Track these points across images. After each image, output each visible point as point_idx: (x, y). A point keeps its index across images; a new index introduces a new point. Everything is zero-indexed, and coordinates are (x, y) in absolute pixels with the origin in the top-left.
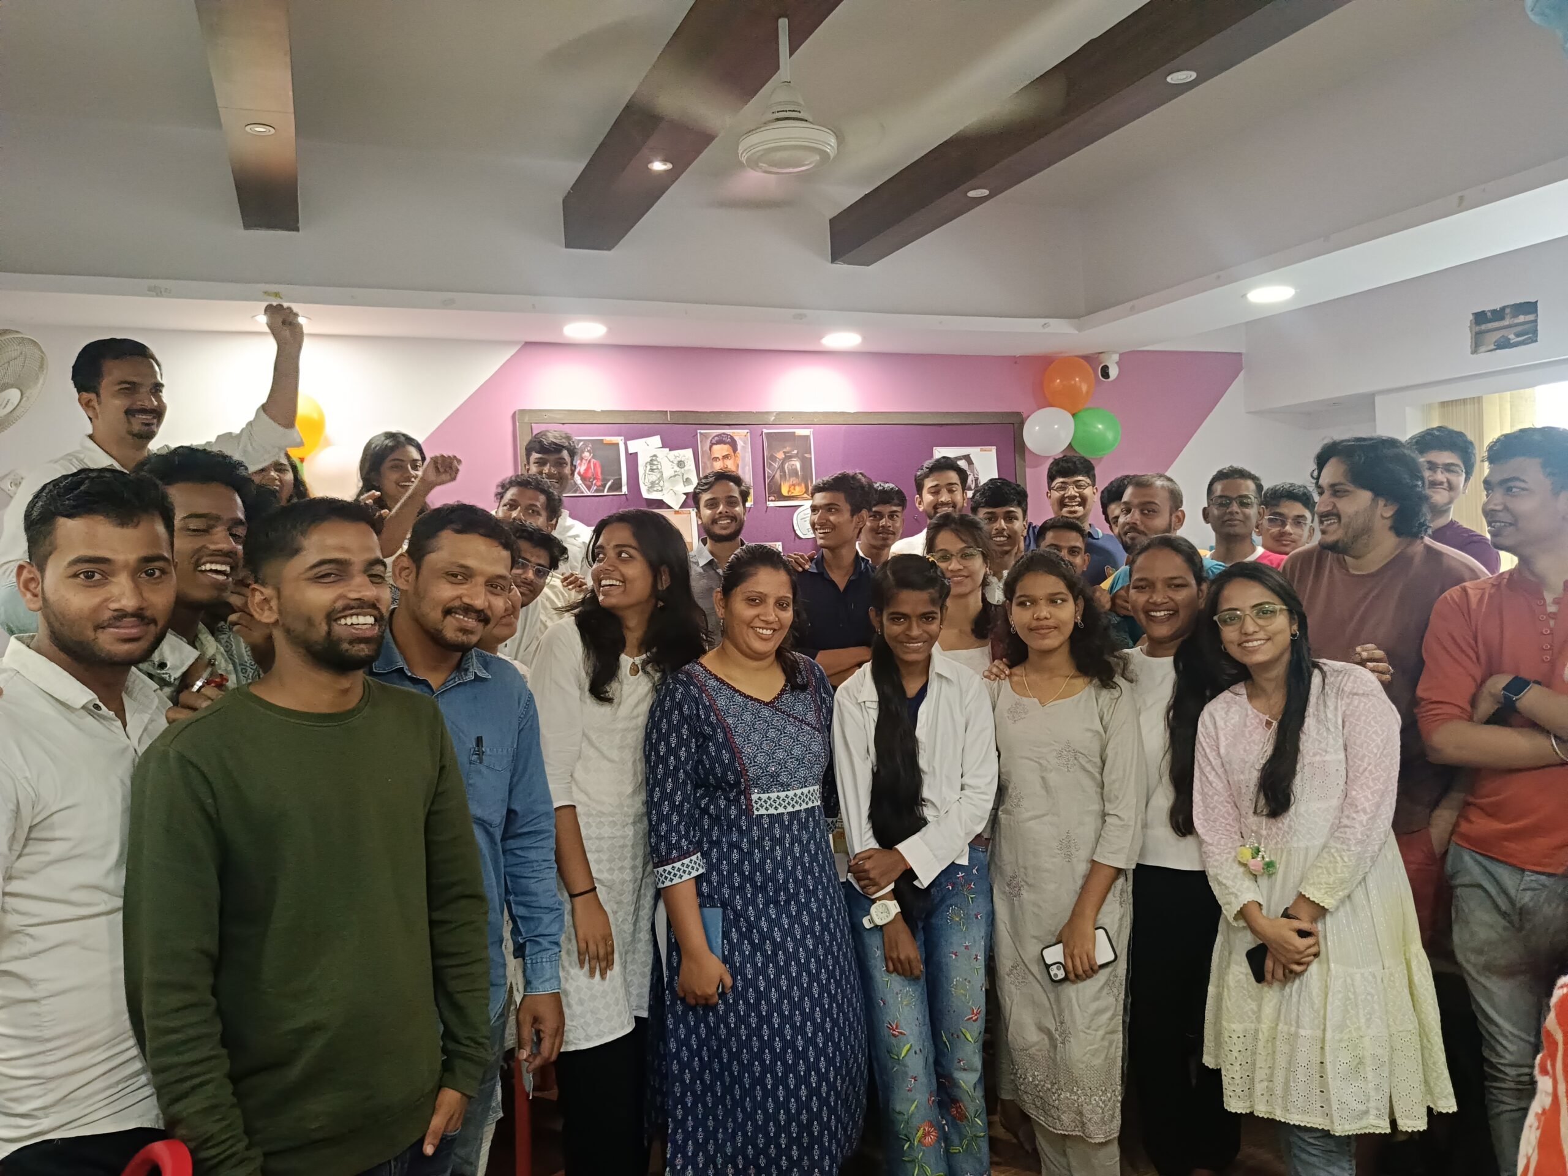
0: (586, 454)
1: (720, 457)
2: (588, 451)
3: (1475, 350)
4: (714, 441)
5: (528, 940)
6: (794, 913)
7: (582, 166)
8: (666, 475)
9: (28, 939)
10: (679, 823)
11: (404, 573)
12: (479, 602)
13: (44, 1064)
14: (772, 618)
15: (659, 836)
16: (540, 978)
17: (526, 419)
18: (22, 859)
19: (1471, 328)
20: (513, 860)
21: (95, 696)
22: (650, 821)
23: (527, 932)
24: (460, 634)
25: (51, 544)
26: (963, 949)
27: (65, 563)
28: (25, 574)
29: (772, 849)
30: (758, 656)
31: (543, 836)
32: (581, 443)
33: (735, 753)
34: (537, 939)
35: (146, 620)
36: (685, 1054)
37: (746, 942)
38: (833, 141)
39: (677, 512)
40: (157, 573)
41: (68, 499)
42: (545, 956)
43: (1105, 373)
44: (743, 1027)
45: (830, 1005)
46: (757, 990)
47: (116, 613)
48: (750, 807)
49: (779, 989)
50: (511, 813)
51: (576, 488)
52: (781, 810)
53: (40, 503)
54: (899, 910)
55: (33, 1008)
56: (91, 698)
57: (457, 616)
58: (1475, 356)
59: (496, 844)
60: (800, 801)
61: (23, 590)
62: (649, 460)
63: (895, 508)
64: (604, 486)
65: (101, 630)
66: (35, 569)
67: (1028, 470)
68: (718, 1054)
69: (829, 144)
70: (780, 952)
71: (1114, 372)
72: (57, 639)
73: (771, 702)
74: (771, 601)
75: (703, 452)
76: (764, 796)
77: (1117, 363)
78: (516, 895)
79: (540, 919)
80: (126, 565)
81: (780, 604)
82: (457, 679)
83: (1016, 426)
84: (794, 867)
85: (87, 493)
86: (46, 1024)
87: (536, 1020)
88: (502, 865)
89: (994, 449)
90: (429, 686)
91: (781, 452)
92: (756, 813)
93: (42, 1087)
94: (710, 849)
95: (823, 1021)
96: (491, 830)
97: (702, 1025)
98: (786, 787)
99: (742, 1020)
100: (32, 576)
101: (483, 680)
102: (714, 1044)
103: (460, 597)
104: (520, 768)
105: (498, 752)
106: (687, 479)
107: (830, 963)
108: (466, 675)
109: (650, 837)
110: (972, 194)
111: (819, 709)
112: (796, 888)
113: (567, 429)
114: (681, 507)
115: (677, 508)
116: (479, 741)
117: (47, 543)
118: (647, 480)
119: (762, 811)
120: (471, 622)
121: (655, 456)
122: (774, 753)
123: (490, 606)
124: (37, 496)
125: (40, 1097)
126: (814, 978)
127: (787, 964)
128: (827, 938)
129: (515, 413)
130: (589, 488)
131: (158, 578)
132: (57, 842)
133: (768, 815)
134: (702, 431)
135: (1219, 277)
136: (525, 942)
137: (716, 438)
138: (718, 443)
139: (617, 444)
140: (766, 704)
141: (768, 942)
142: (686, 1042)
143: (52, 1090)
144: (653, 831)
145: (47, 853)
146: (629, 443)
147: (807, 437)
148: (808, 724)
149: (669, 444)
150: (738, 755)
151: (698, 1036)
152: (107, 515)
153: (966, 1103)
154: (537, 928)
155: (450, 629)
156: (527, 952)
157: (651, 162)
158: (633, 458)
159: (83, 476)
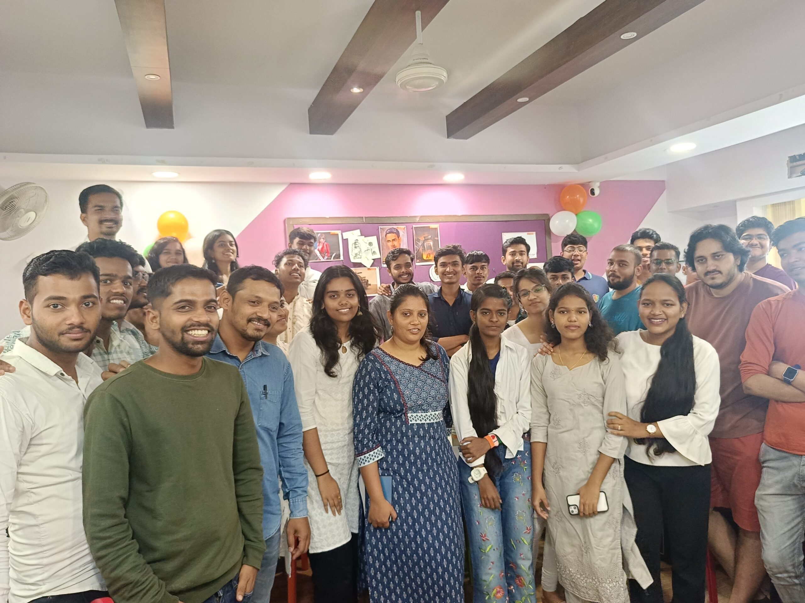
0: (322, 240)
1: (391, 240)
2: (323, 238)
3: (790, 177)
4: (388, 232)
5: (292, 490)
6: (432, 476)
7: (317, 92)
8: (363, 250)
9: (32, 494)
10: (369, 434)
11: (226, 301)
12: (265, 316)
13: (42, 558)
14: (416, 322)
15: (358, 441)
16: (298, 509)
17: (291, 223)
18: (27, 455)
19: (788, 164)
20: (282, 449)
21: (61, 369)
22: (354, 433)
23: (290, 486)
24: (255, 332)
25: (36, 289)
26: (522, 495)
27: (43, 300)
28: (24, 306)
29: (419, 442)
30: (411, 343)
31: (297, 436)
32: (319, 235)
33: (400, 394)
34: (296, 489)
35: (84, 330)
36: (376, 553)
37: (406, 492)
38: (445, 74)
39: (369, 269)
40: (91, 304)
41: (44, 266)
42: (300, 498)
43: (592, 192)
44: (406, 537)
45: (452, 524)
46: (413, 518)
47: (70, 326)
48: (407, 420)
49: (424, 517)
50: (281, 424)
51: (316, 257)
52: (423, 422)
53: (30, 269)
54: (486, 472)
55: (36, 529)
56: (59, 370)
57: (254, 322)
58: (790, 179)
59: (274, 441)
60: (433, 418)
61: (23, 314)
62: (354, 242)
63: (484, 264)
64: (331, 256)
65: (62, 335)
66: (28, 303)
67: (552, 244)
68: (394, 551)
69: (443, 74)
70: (425, 497)
71: (597, 192)
72: (40, 339)
73: (419, 366)
74: (415, 314)
75: (382, 238)
76: (415, 415)
77: (599, 187)
78: (284, 467)
79: (297, 479)
80: (74, 301)
81: (421, 314)
82: (252, 356)
83: (546, 221)
84: (431, 452)
85: (53, 263)
86: (43, 537)
87: (296, 531)
88: (277, 452)
89: (534, 233)
90: (238, 360)
91: (423, 237)
92: (410, 422)
93: (42, 569)
94: (387, 445)
95: (449, 532)
96: (272, 433)
97: (384, 537)
98: (426, 411)
99: (406, 534)
100: (27, 307)
101: (265, 356)
102: (391, 546)
103: (256, 313)
104: (285, 401)
105: (275, 392)
106: (374, 252)
107: (451, 501)
108: (257, 353)
109: (354, 441)
110: (520, 100)
111: (444, 371)
112: (432, 463)
113: (312, 227)
114: (371, 266)
115: (369, 266)
116: (265, 387)
117: (34, 289)
118: (353, 253)
119: (414, 422)
120: (261, 326)
121: (357, 240)
122: (421, 394)
123: (270, 318)
124: (29, 265)
125: (41, 574)
126: (442, 510)
127: (428, 503)
128: (448, 489)
129: (285, 220)
130: (323, 258)
131: (91, 307)
132: (44, 446)
133: (417, 424)
134: (381, 227)
135: (651, 140)
136: (289, 491)
137: (389, 231)
138: (390, 233)
139: (338, 235)
140: (417, 367)
141: (418, 492)
142: (376, 546)
143: (47, 571)
144: (355, 438)
145: (39, 451)
146: (343, 234)
147: (436, 229)
148: (438, 379)
149: (364, 234)
150: (402, 395)
151: (382, 543)
152: (63, 274)
153: (525, 577)
154: (295, 484)
155: (251, 331)
156: (290, 496)
157: (352, 88)
158: (346, 241)
159: (52, 254)
